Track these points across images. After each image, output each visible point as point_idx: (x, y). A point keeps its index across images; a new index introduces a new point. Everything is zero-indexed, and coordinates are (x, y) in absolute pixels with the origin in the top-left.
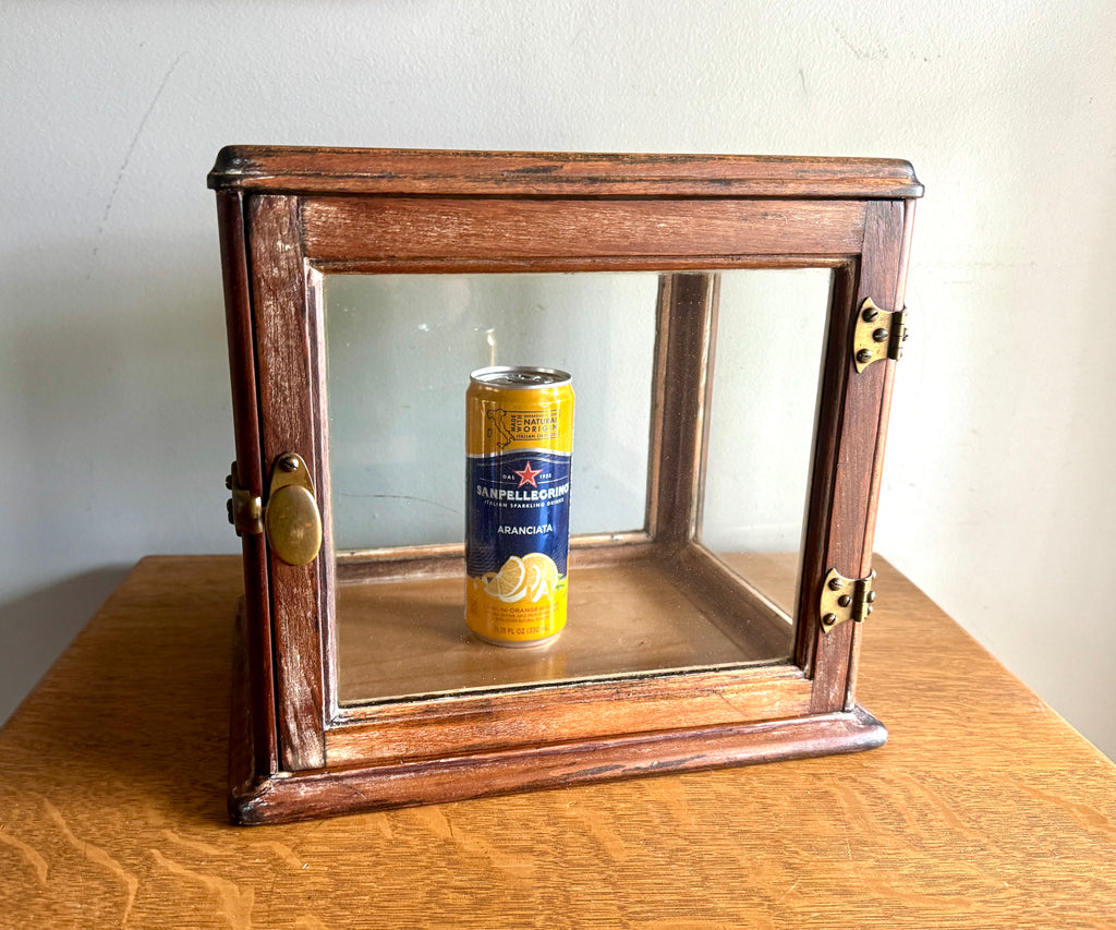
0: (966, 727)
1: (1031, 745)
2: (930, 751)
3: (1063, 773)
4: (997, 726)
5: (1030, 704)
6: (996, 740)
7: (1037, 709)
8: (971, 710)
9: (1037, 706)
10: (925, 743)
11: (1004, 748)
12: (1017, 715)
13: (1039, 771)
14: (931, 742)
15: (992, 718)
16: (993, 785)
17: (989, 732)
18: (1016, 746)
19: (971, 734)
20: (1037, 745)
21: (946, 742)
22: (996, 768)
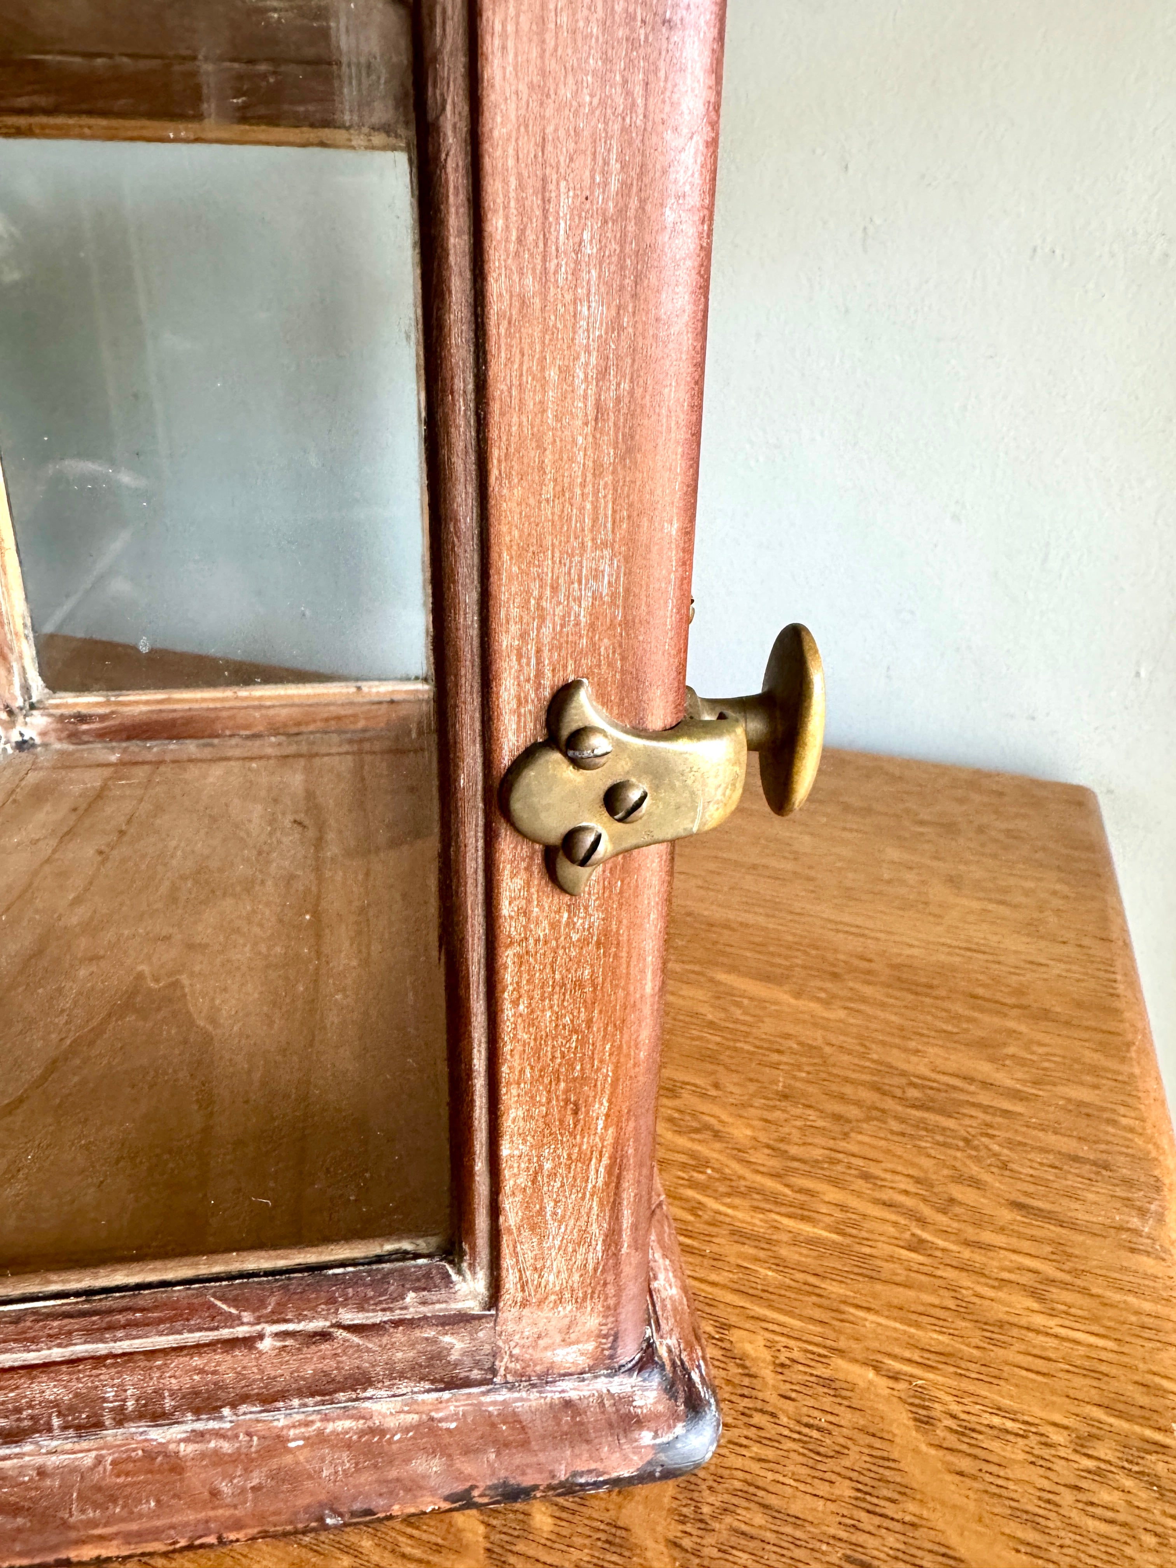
0: (922, 1221)
1: (1039, 1320)
2: (780, 1265)
3: (1057, 1437)
4: (1000, 1240)
5: (1127, 1202)
6: (965, 1280)
7: (1135, 1222)
8: (976, 1183)
9: (1143, 1212)
10: (796, 1241)
11: (964, 1310)
12: (1073, 1226)
13: (999, 1410)
14: (812, 1242)
15: (1006, 1215)
16: (847, 1418)
17: (966, 1253)
18: (999, 1312)
19: (917, 1246)
20: (1052, 1323)
21: (842, 1251)
22: (897, 1366)
